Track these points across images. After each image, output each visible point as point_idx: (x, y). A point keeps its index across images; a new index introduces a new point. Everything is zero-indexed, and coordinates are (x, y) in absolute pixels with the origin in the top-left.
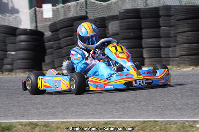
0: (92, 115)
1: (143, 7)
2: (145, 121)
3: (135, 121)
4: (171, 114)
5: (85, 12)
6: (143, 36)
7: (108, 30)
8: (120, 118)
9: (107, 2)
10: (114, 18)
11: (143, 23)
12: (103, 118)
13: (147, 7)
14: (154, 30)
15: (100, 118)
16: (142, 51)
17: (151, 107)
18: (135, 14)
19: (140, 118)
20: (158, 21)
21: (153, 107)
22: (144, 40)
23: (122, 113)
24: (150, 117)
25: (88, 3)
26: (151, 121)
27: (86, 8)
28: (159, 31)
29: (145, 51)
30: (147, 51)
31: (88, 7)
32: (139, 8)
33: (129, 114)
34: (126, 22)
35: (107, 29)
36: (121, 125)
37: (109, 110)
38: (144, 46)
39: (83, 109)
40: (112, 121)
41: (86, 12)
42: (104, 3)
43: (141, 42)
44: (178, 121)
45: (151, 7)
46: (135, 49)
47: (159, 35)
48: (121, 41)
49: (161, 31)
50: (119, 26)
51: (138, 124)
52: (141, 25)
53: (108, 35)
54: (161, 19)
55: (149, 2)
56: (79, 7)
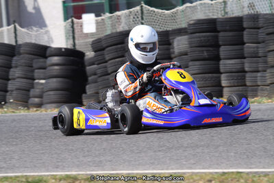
0: (152, 165)
1: (220, 16)
2: (224, 173)
3: (211, 173)
4: (260, 162)
6: (222, 57)
7: (173, 48)
8: (191, 168)
9: (171, 9)
10: (180, 32)
11: (220, 38)
12: (167, 169)
13: (226, 16)
15: (162, 169)
16: (219, 77)
17: (232, 154)
18: (210, 26)
19: (217, 168)
20: (242, 35)
21: (235, 153)
22: (221, 62)
23: (192, 161)
24: (231, 167)
25: (145, 12)
26: (233, 172)
27: (142, 19)
28: (242, 49)
29: (223, 77)
30: (228, 76)
31: (144, 17)
32: (215, 17)
33: (203, 164)
34: (197, 38)
35: (171, 46)
36: (192, 178)
37: (175, 158)
38: (222, 71)
39: (139, 157)
40: (178, 173)
42: (166, 12)
43: (219, 64)
44: (270, 172)
45: (232, 16)
46: (210, 75)
47: (243, 54)
48: (191, 63)
49: (245, 49)
50: (187, 43)
51: (216, 177)
52: (218, 41)
53: (173, 56)
54: (245, 33)
55: (228, 9)
56: (132, 17)
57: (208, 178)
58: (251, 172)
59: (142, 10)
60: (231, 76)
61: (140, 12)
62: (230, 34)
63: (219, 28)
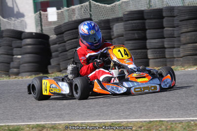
0: (99, 116)
1: (146, 8)
2: (151, 122)
3: (141, 122)
4: (176, 113)
5: (89, 15)
6: (148, 37)
7: (113, 32)
8: (126, 118)
9: (111, 4)
10: (118, 20)
11: (147, 24)
12: (109, 119)
13: (151, 8)
14: (158, 30)
15: (106, 119)
16: (147, 52)
18: (139, 16)
19: (146, 118)
20: (162, 22)
21: (158, 107)
22: (148, 41)
23: (128, 113)
24: (155, 117)
25: (92, 6)
26: (157, 121)
27: (90, 11)
28: (163, 32)
29: (149, 52)
30: (152, 51)
31: (92, 10)
32: (143, 9)
33: (135, 115)
34: (130, 24)
35: (111, 31)
37: (115, 111)
38: (148, 47)
39: (89, 111)
40: (118, 122)
41: (91, 15)
42: (108, 6)
43: (146, 43)
44: (183, 120)
45: (155, 8)
46: (140, 50)
47: (163, 35)
48: (126, 42)
49: (165, 32)
50: (123, 28)
51: (144, 124)
52: (145, 26)
53: (113, 37)
54: (164, 20)
55: (152, 4)
56: (83, 10)
57: (139, 125)
58: (170, 121)
59: (90, 4)
60: (155, 51)
61: (88, 6)
62: (154, 21)
63: (146, 17)
